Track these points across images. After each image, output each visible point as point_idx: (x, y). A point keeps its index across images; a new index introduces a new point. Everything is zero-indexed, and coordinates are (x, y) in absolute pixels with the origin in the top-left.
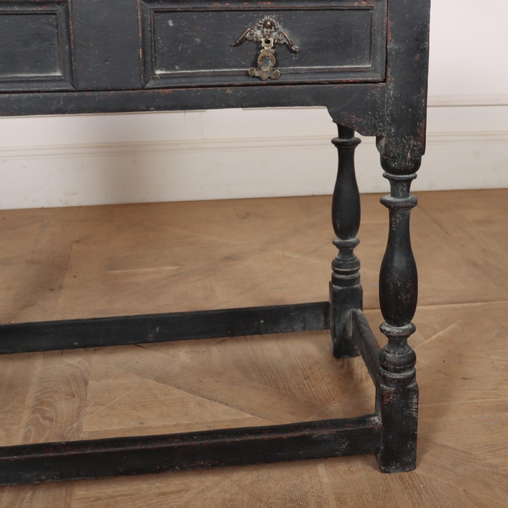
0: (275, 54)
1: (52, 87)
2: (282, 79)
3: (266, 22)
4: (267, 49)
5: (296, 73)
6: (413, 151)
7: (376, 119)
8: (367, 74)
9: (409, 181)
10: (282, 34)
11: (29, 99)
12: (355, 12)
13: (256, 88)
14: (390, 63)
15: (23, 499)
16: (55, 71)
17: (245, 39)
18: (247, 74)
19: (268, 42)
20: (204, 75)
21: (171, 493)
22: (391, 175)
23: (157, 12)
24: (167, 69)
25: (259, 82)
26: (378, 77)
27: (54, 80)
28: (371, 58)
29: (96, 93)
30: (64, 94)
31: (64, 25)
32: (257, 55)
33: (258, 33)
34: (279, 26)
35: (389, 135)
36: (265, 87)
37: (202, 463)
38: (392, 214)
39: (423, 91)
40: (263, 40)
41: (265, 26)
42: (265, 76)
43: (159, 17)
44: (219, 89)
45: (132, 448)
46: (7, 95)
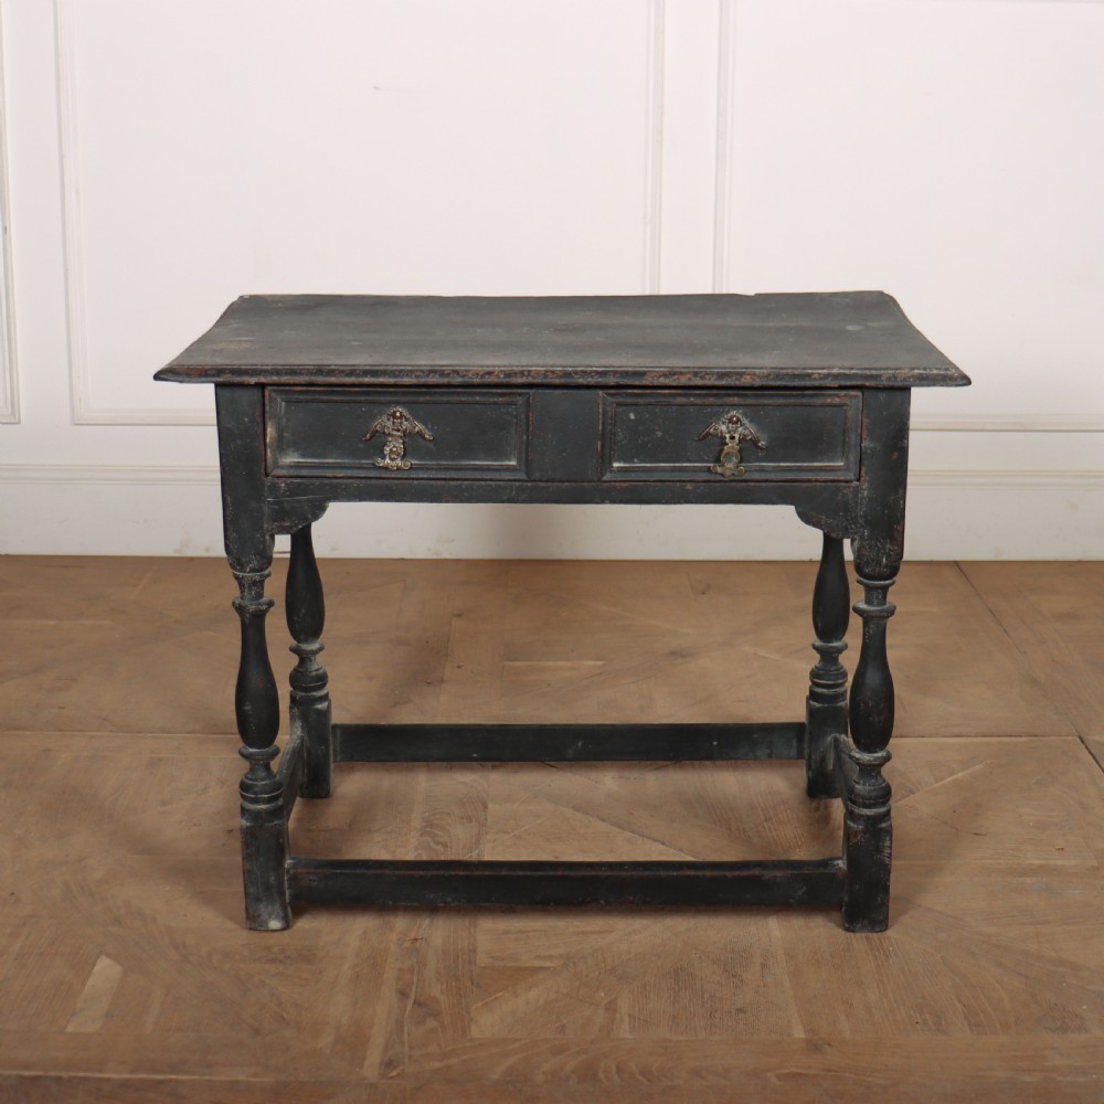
0: (740, 451)
1: (505, 476)
2: (747, 476)
3: (732, 417)
4: (732, 446)
5: (762, 470)
6: (888, 556)
7: (847, 520)
8: (839, 473)
9: (885, 589)
10: (748, 429)
11: (481, 487)
12: (828, 409)
13: (718, 484)
14: (865, 462)
15: (420, 926)
16: (510, 460)
17: (708, 434)
18: (709, 470)
19: (732, 438)
20: (664, 470)
21: (593, 933)
22: (866, 581)
23: (619, 405)
24: (625, 462)
25: (722, 478)
26: (851, 476)
27: (509, 469)
28: (844, 455)
29: (550, 484)
30: (517, 484)
31: (523, 416)
32: (722, 450)
33: (723, 428)
34: (745, 421)
35: (862, 538)
36: (727, 484)
37: (631, 898)
38: (866, 624)
39: (901, 492)
40: (727, 436)
41: (730, 421)
42: (728, 473)
43: (620, 409)
44: (678, 484)
45: (552, 873)
46: (459, 482)
